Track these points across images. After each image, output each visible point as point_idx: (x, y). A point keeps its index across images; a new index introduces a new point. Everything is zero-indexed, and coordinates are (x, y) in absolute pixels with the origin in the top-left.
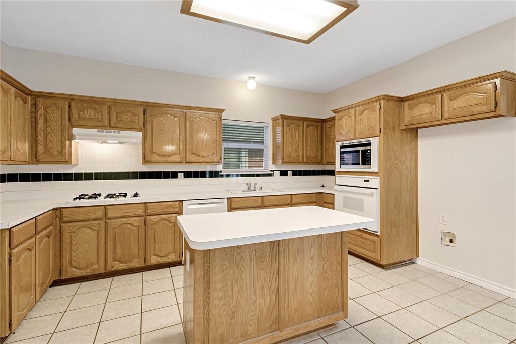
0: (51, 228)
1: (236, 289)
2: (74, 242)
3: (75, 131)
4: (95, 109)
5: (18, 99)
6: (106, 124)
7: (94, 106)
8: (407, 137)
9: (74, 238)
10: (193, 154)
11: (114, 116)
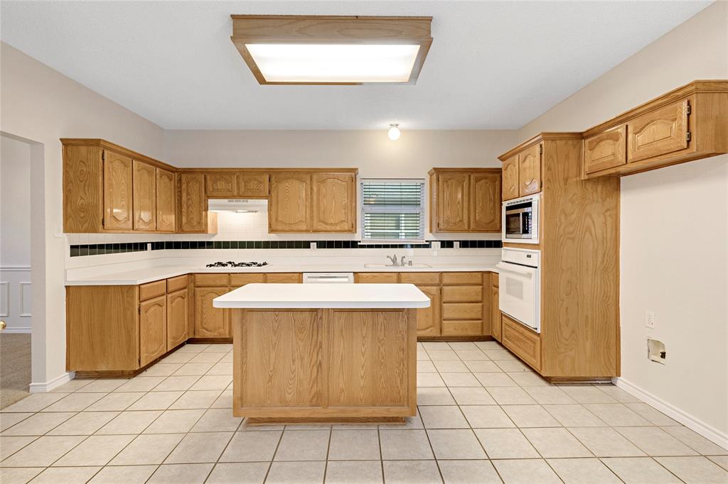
0: (186, 290)
1: (273, 355)
2: (204, 306)
3: (211, 201)
4: (225, 179)
5: (163, 177)
6: (235, 194)
7: (224, 177)
8: (597, 191)
9: (204, 302)
10: (320, 221)
11: (242, 184)
